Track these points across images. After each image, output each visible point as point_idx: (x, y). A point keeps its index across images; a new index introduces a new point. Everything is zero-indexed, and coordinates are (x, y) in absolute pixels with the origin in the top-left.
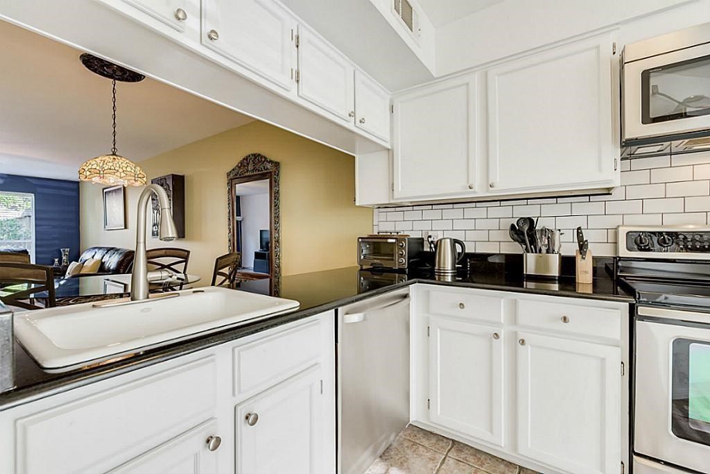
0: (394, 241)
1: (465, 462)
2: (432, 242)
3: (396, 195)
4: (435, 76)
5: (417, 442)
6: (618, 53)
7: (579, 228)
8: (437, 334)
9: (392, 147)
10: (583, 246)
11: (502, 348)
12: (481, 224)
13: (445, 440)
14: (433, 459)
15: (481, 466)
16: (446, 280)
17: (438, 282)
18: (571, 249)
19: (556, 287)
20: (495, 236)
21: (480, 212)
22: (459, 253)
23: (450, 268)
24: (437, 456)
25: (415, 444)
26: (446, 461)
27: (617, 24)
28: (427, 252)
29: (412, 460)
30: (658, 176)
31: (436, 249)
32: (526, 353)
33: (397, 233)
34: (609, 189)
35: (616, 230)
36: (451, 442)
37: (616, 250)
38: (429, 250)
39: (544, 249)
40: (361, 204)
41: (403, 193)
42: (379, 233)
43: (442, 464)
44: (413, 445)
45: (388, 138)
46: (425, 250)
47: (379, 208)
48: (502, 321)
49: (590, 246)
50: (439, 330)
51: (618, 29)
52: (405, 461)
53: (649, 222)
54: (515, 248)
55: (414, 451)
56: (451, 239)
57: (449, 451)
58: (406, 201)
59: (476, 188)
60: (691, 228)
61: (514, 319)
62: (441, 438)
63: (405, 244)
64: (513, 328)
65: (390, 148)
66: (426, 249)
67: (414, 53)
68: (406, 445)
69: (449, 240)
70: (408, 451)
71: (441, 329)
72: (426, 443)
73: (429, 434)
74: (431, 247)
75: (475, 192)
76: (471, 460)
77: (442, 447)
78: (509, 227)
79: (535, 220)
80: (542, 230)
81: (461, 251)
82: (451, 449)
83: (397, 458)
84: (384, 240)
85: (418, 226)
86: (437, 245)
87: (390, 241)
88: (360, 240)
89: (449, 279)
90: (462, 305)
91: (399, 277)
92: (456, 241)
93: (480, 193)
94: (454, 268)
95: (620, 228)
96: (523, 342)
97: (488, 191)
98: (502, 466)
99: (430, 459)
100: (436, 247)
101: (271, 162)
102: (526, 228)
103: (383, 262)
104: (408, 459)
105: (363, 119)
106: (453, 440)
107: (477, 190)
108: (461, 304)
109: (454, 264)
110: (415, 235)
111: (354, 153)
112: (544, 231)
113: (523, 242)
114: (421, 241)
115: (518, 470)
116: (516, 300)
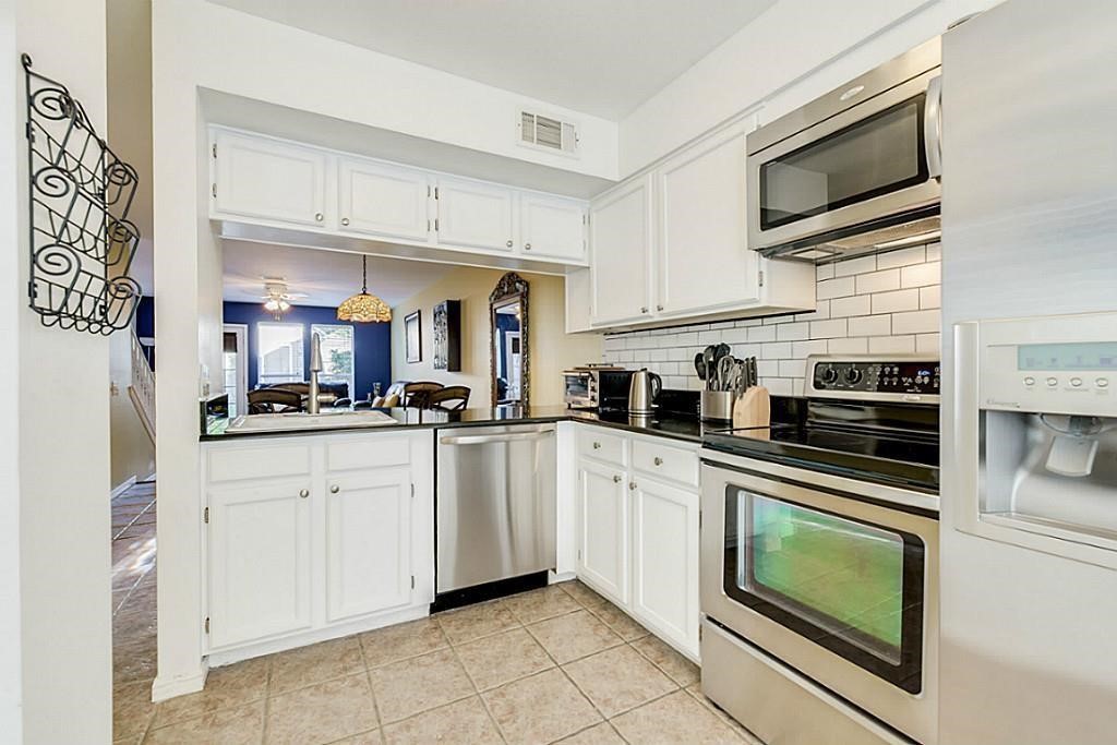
0: (588, 375)
1: (600, 616)
4: (618, 180)
9: (590, 263)
11: (623, 493)
15: (610, 623)
16: (638, 426)
22: (654, 391)
23: (644, 408)
25: (566, 594)
36: (604, 601)
37: (808, 387)
40: (570, 332)
48: (624, 464)
50: (585, 473)
51: (763, 107)
55: (559, 598)
59: (649, 310)
62: (598, 596)
63: (596, 374)
65: (587, 265)
67: (568, 172)
69: (644, 373)
73: (589, 591)
76: (607, 617)
81: (656, 388)
89: (643, 424)
95: (811, 359)
96: (632, 486)
101: (522, 281)
105: (528, 244)
106: (607, 601)
109: (648, 402)
111: (562, 272)
116: (632, 441)
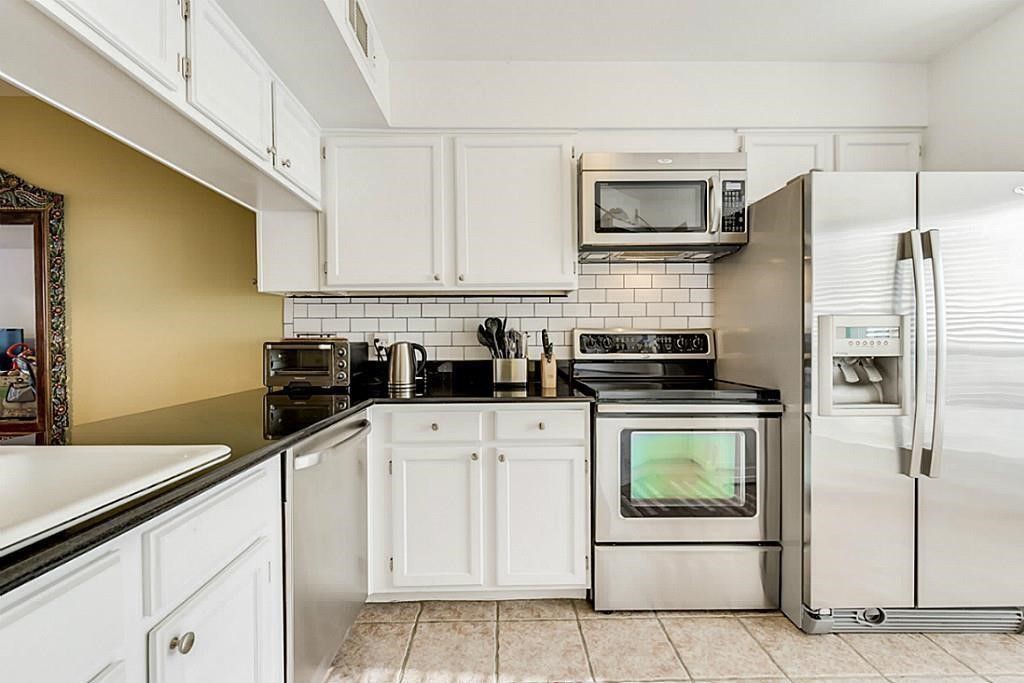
0: (328, 347)
1: (441, 619)
2: (381, 348)
3: (331, 280)
4: (390, 125)
5: (377, 621)
6: (577, 157)
7: (544, 331)
8: (402, 469)
9: (324, 207)
10: (548, 349)
11: (480, 469)
12: (442, 324)
13: (412, 605)
14: (401, 634)
15: (459, 617)
16: (404, 397)
17: (395, 400)
18: (535, 353)
19: (524, 394)
20: (459, 339)
21: (440, 309)
22: (419, 362)
23: (408, 381)
24: (406, 627)
25: (373, 625)
26: (418, 629)
27: (576, 129)
28: (374, 362)
29: (375, 646)
30: (603, 282)
31: (389, 358)
32: (505, 469)
33: (328, 336)
34: (566, 291)
35: (572, 332)
36: (419, 605)
37: (572, 352)
38: (376, 359)
39: (512, 353)
40: (266, 290)
41: (341, 278)
42: (298, 336)
43: (413, 636)
44: (371, 628)
45: (318, 194)
46: (370, 359)
47: (294, 297)
48: (481, 439)
49: (554, 349)
50: (404, 462)
52: (365, 651)
53: (596, 326)
54: (482, 354)
55: (376, 633)
56: (409, 344)
57: (419, 616)
58: (342, 290)
59: (443, 279)
60: (620, 331)
61: (492, 434)
62: (406, 605)
63: (347, 352)
64: (493, 445)
65: (320, 209)
66: (372, 358)
68: (361, 632)
69: (406, 345)
70: (367, 638)
71: (408, 461)
72: (388, 618)
73: (389, 606)
74: (379, 356)
75: (442, 285)
76: (447, 615)
77: (410, 615)
78: (477, 328)
79: (502, 320)
80: (510, 332)
81: (421, 359)
82: (420, 613)
83: (353, 652)
84: (314, 347)
85: (357, 325)
86: (391, 352)
87: (322, 347)
88: (269, 347)
90: (435, 427)
91: (337, 399)
92: (413, 347)
93: (447, 286)
94: (413, 381)
95: (575, 331)
96: (502, 458)
97: (456, 284)
98: (480, 608)
99: (398, 635)
100: (389, 355)
101: (35, 190)
102: (495, 330)
103: (310, 380)
104: (368, 647)
105: (288, 161)
106: (420, 602)
107: (444, 282)
108: (434, 425)
109: (413, 375)
110: (355, 338)
111: (255, 207)
112: (511, 334)
113: (491, 346)
114: (364, 346)
115: (496, 606)
116: (494, 413)
